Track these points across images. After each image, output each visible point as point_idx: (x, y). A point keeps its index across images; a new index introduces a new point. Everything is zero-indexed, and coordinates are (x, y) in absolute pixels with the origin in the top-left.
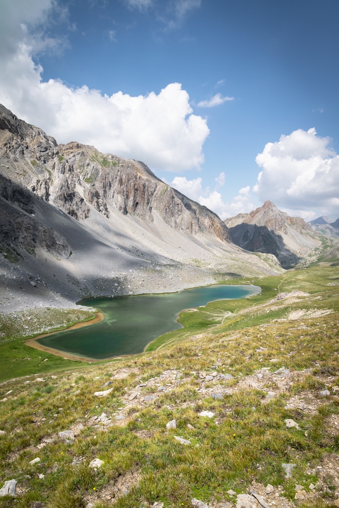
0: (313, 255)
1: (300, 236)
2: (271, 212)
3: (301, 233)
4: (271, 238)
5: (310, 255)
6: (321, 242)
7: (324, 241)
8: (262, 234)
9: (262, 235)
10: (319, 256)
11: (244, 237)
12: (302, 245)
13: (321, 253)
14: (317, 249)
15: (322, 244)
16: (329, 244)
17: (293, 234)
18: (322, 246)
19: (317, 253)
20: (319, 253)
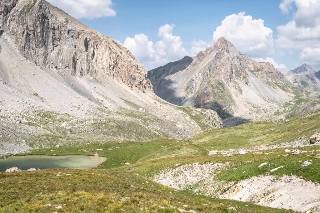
0: (282, 113)
1: (266, 87)
2: (225, 53)
3: (268, 83)
4: (224, 90)
5: (277, 113)
6: (294, 96)
7: (298, 94)
8: (212, 83)
9: (212, 85)
10: (289, 114)
11: (187, 88)
12: (267, 99)
13: (292, 109)
14: (287, 104)
15: (295, 98)
16: (305, 97)
17: (256, 84)
18: (294, 101)
19: (287, 109)
20: (290, 109)
